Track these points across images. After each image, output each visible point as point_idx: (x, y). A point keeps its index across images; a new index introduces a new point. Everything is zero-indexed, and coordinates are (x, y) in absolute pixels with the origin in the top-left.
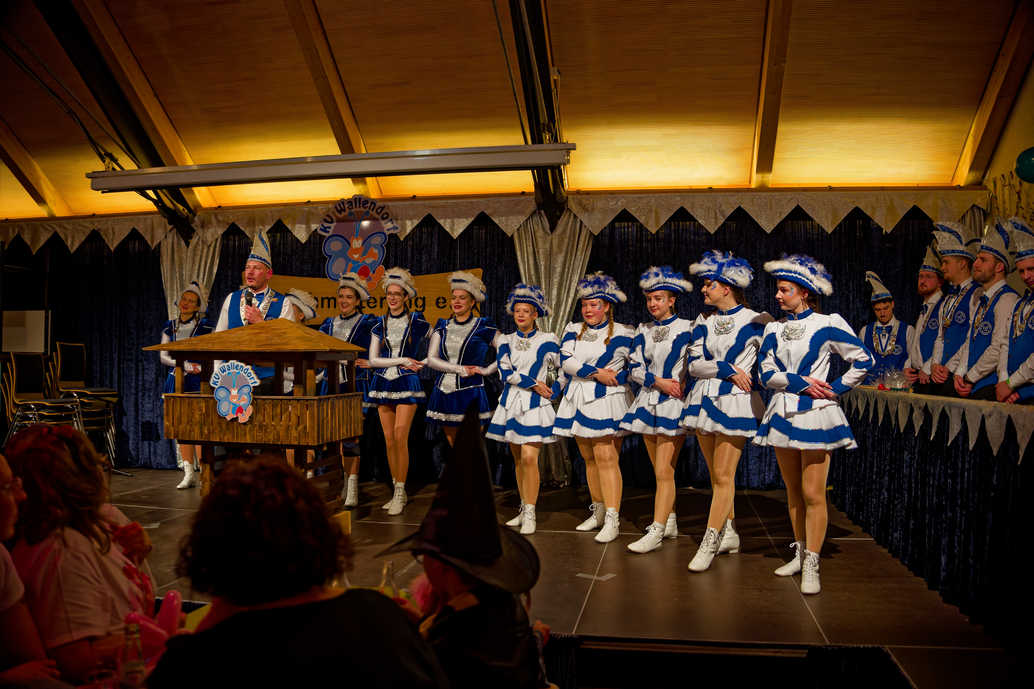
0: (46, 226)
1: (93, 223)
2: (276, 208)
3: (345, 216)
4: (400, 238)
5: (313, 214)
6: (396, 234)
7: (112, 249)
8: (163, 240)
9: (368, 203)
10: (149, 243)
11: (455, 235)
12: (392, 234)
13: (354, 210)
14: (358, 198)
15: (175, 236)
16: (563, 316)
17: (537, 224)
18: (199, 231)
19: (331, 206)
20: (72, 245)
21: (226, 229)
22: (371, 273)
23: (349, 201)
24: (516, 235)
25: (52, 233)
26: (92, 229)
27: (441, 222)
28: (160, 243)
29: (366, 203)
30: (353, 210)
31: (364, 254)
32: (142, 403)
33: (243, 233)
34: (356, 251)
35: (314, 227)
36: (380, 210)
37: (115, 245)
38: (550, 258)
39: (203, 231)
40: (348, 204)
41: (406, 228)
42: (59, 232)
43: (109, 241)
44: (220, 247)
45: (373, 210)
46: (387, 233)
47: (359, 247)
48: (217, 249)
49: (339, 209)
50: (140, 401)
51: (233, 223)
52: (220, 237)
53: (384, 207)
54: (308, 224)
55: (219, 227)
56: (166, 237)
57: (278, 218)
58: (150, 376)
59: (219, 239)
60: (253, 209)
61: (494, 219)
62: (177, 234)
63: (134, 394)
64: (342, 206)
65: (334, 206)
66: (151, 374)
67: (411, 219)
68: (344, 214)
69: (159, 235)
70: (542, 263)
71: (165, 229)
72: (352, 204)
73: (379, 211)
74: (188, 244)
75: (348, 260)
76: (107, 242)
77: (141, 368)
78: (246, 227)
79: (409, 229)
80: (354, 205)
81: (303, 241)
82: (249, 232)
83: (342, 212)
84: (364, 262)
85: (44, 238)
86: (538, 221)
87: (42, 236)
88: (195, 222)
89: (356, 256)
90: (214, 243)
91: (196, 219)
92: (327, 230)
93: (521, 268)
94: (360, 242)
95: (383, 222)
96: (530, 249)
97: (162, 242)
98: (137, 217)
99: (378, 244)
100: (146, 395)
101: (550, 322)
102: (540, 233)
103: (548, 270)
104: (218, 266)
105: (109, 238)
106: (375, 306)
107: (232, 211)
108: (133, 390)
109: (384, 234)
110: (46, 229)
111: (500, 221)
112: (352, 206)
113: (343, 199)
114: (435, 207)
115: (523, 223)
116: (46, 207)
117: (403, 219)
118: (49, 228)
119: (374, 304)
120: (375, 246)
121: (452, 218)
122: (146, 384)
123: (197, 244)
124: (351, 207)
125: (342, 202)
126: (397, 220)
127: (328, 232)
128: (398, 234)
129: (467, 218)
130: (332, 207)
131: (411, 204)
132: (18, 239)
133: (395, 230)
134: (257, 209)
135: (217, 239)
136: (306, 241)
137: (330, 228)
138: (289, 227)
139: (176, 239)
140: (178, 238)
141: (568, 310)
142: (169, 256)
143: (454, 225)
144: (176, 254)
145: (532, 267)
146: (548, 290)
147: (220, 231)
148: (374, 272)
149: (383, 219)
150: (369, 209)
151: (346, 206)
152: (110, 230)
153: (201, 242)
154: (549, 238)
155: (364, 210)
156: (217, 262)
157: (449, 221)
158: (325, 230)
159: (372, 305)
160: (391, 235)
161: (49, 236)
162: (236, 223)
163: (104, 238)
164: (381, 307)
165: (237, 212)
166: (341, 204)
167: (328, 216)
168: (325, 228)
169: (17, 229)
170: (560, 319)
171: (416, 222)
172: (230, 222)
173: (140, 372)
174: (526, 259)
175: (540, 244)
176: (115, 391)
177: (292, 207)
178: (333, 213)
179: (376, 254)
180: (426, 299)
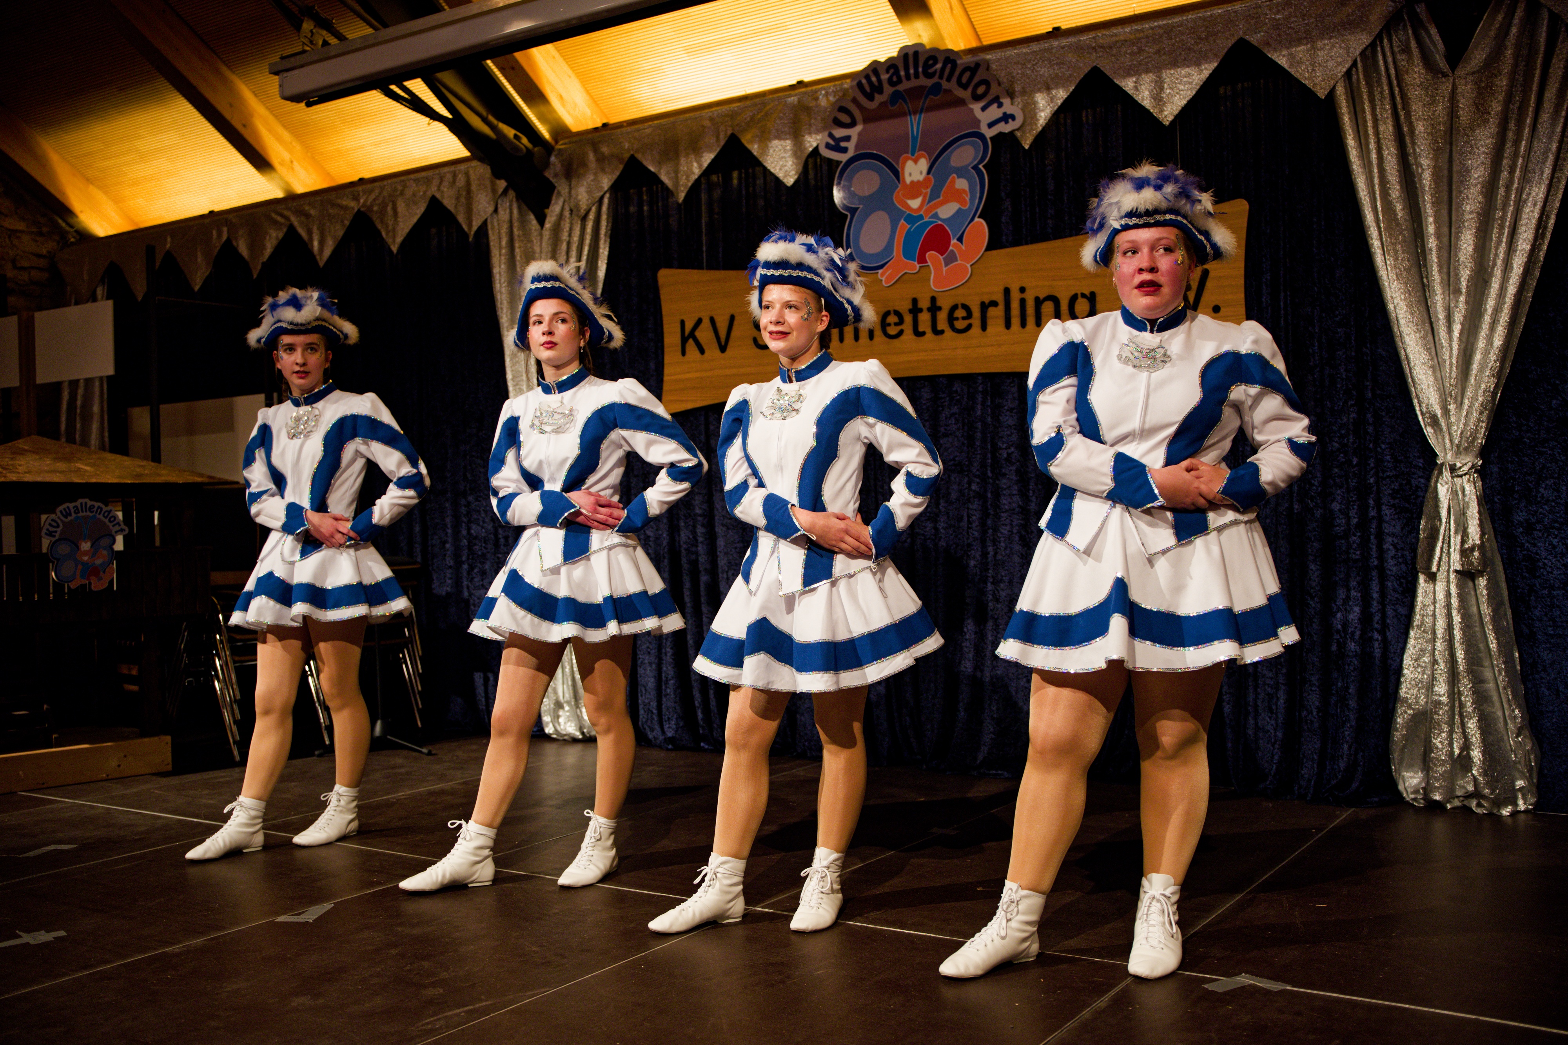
0: (274, 215)
1: (356, 198)
2: (724, 108)
3: (882, 104)
4: (1023, 142)
5: (807, 109)
6: (1012, 133)
7: (395, 249)
8: (491, 215)
9: (936, 62)
10: (465, 227)
11: (1168, 113)
12: (1001, 135)
13: (905, 86)
14: (911, 52)
15: (515, 205)
16: (1497, 310)
17: (1406, 50)
18: (562, 187)
19: (847, 84)
20: (321, 249)
21: (618, 174)
22: (954, 241)
23: (891, 64)
24: (1340, 90)
25: (285, 230)
26: (356, 210)
27: (1128, 85)
28: (485, 223)
29: (931, 62)
30: (900, 88)
31: (935, 194)
32: (468, 587)
33: (654, 178)
34: (914, 189)
35: (812, 141)
36: (967, 75)
37: (399, 239)
38: (1451, 144)
39: (570, 186)
40: (887, 72)
41: (1035, 114)
42: (296, 224)
43: (388, 233)
44: (610, 219)
45: (949, 80)
46: (989, 133)
47: (921, 178)
48: (604, 223)
49: (868, 89)
50: (465, 583)
51: (632, 158)
52: (607, 195)
53: (978, 65)
54: (796, 136)
55: (603, 170)
56: (496, 210)
57: (729, 132)
58: (483, 527)
59: (606, 201)
60: (672, 119)
61: (1275, 57)
62: (517, 200)
63: (450, 567)
64: (874, 79)
65: (855, 83)
66: (484, 522)
67: (1048, 88)
68: (879, 99)
69: (483, 205)
70: (1425, 162)
71: (494, 190)
72: (897, 72)
73: (964, 79)
74: (541, 221)
75: (896, 215)
76: (384, 234)
77: (464, 510)
78: (660, 163)
79: (1043, 115)
80: (902, 73)
81: (790, 181)
82: (668, 173)
83: (876, 95)
84: (936, 216)
85: (272, 240)
86: (1408, 39)
87: (268, 237)
88: (552, 167)
89: (915, 203)
90: (594, 209)
91: (553, 159)
92: (843, 144)
93: (1361, 183)
94: (923, 164)
95: (976, 107)
96: (1387, 128)
97: (489, 221)
98: (437, 171)
99: (967, 166)
100: (476, 571)
101: (1456, 334)
102: (1416, 74)
103: (1445, 180)
104: (608, 264)
105: (387, 227)
106: (969, 327)
107: (629, 129)
108: (447, 559)
109: (982, 137)
110: (276, 222)
111: (1292, 56)
112: (899, 77)
113: (875, 63)
114: (1111, 47)
115: (1362, 54)
116: (274, 175)
117: (1028, 92)
118: (279, 219)
119: (966, 322)
120: (961, 172)
121: (1158, 69)
122: (475, 544)
123: (561, 216)
124: (895, 79)
125: (875, 67)
126: (1011, 95)
127: (845, 150)
128: (1018, 134)
129: (1198, 64)
130: (852, 87)
131: (1046, 50)
132: (229, 248)
133: (1007, 122)
134: (682, 117)
135: (601, 199)
136: (797, 182)
137: (848, 138)
138: (755, 149)
139: (515, 211)
140: (519, 208)
141: (1512, 290)
142: (503, 251)
143: (1162, 89)
144: (517, 245)
145: (1393, 177)
146: (1445, 239)
147: (606, 182)
148: (960, 239)
149: (977, 98)
150: (941, 77)
151: (885, 77)
152: (389, 208)
153: (567, 213)
154: (1446, 88)
155: (929, 83)
156: (604, 252)
157: (1147, 79)
158: (837, 146)
159: (960, 325)
160: (999, 138)
161: (281, 235)
162: (639, 156)
163: (379, 226)
164: (984, 327)
165: (639, 130)
166: (871, 75)
167: (842, 109)
168: (838, 141)
169: (225, 229)
170: (1487, 319)
171: (1061, 94)
172: (626, 156)
173: (464, 519)
174: (1374, 156)
175: (1417, 108)
176: (415, 563)
177: (757, 100)
178: (854, 101)
179: (964, 190)
180: (1099, 298)
